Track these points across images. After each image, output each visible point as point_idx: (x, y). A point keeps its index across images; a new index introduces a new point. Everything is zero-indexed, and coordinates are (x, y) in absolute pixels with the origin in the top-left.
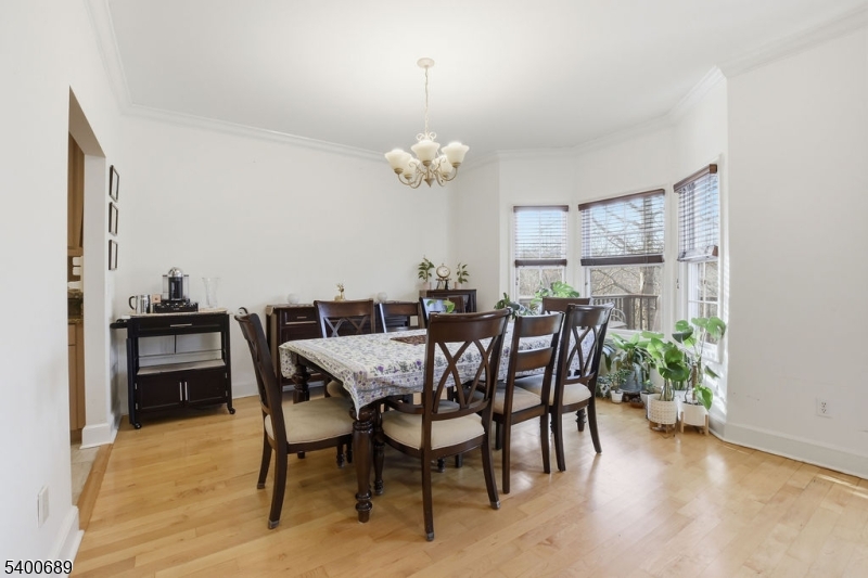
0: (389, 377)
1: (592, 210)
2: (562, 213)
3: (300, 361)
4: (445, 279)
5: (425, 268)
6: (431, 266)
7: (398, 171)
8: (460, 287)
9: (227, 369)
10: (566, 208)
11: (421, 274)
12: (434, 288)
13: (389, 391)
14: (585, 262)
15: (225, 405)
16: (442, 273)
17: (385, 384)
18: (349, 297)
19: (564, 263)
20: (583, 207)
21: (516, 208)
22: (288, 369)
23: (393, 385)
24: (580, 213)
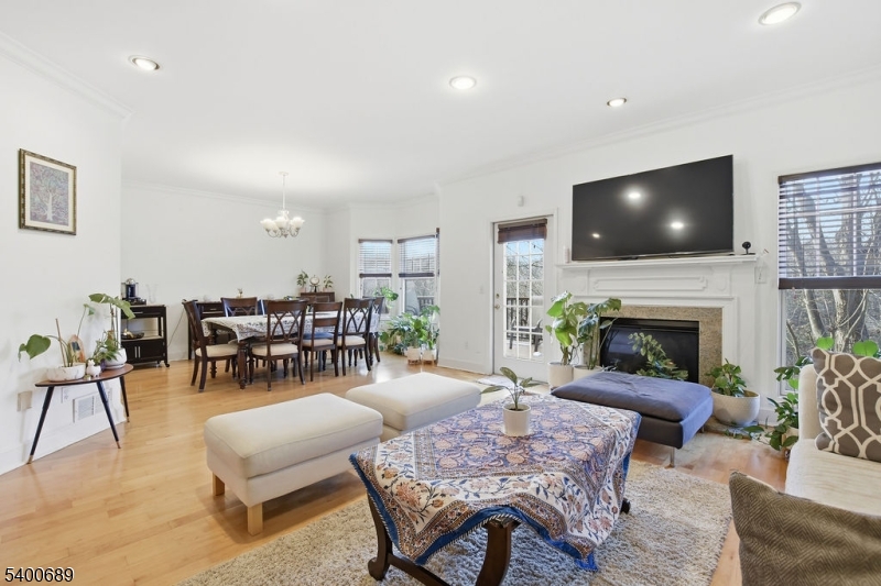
0: (254, 327)
1: (408, 243)
2: (388, 244)
3: (213, 327)
4: (315, 286)
5: (302, 279)
6: (306, 276)
7: (268, 230)
8: (326, 291)
9: (165, 339)
10: (391, 241)
11: (299, 283)
12: (308, 291)
13: (253, 334)
14: (401, 275)
15: (162, 362)
16: (314, 281)
17: (252, 330)
18: (245, 296)
19: (390, 275)
20: (400, 241)
21: (361, 241)
22: (207, 333)
23: (255, 331)
24: (399, 245)
